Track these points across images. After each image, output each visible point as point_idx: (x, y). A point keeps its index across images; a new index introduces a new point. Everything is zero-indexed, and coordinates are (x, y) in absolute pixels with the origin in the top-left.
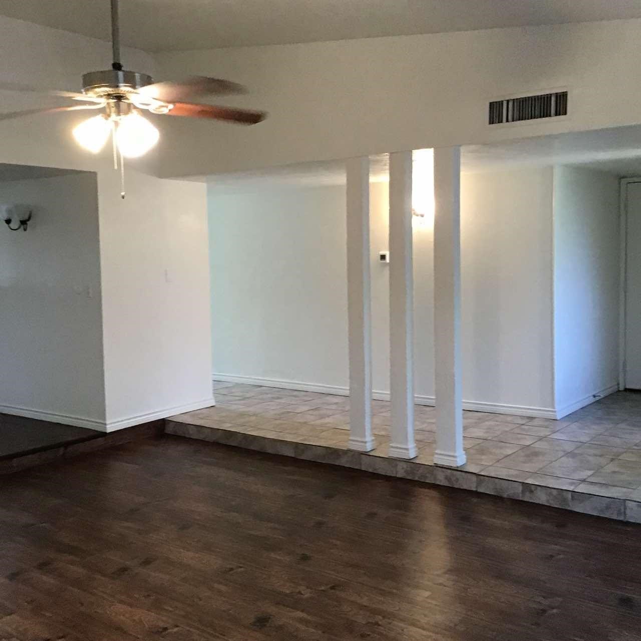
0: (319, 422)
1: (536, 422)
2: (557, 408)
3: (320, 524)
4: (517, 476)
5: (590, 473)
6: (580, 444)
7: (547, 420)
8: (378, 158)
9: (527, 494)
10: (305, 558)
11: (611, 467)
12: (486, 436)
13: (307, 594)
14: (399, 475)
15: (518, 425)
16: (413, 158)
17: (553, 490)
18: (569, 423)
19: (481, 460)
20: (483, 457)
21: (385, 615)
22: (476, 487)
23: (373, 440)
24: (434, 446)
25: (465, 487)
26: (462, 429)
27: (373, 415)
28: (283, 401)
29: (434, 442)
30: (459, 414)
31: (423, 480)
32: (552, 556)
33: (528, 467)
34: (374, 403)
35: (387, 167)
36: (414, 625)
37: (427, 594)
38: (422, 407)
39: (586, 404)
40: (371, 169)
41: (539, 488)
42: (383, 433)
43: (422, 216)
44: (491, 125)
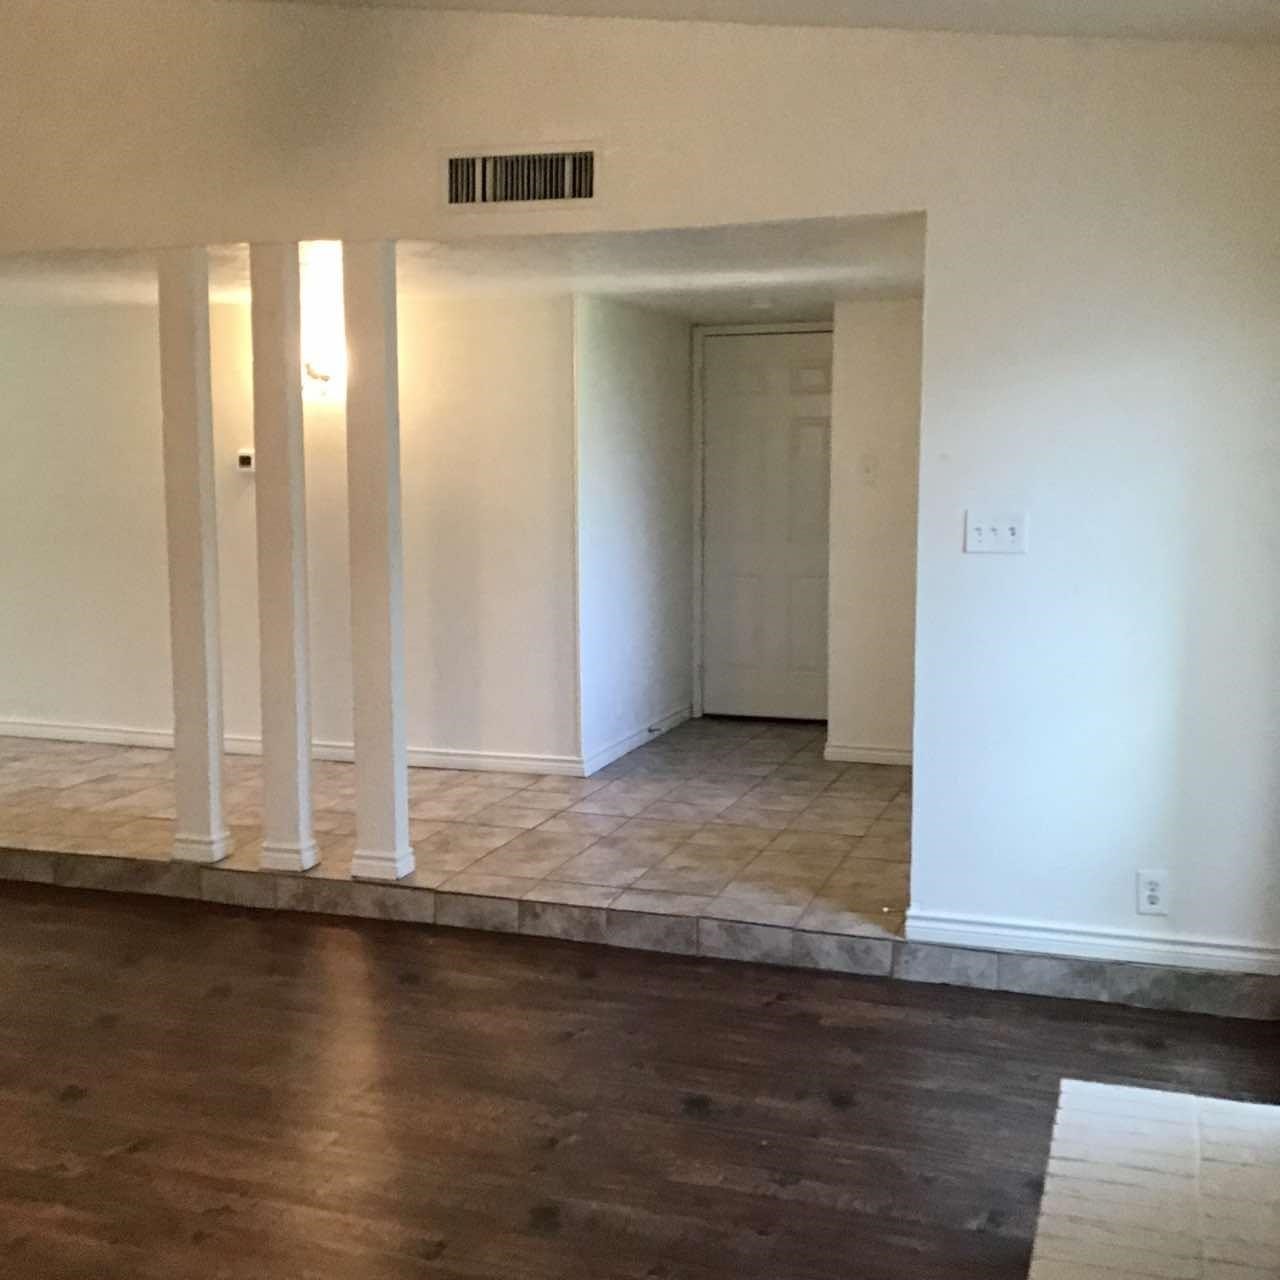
0: (111, 805)
1: (546, 784)
2: (584, 756)
3: (107, 1022)
4: (509, 889)
5: (639, 872)
6: (623, 820)
7: (567, 778)
8: (227, 252)
9: (528, 921)
10: (72, 1094)
11: (675, 861)
12: (453, 814)
13: (76, 1168)
14: (282, 904)
15: (511, 792)
16: (302, 259)
17: (573, 909)
18: (607, 782)
19: (445, 862)
20: (448, 857)
21: (243, 1189)
22: (435, 916)
23: (227, 838)
24: (351, 841)
25: (412, 917)
26: (406, 806)
27: (227, 785)
28: (30, 764)
29: (353, 834)
30: (401, 775)
31: (329, 911)
32: (570, 1035)
33: (529, 870)
34: (229, 761)
35: (247, 273)
36: (303, 1200)
37: (333, 1135)
38: (330, 767)
39: (635, 746)
40: (212, 276)
41: (550, 908)
42: (249, 821)
43: (326, 379)
44: (453, 205)
